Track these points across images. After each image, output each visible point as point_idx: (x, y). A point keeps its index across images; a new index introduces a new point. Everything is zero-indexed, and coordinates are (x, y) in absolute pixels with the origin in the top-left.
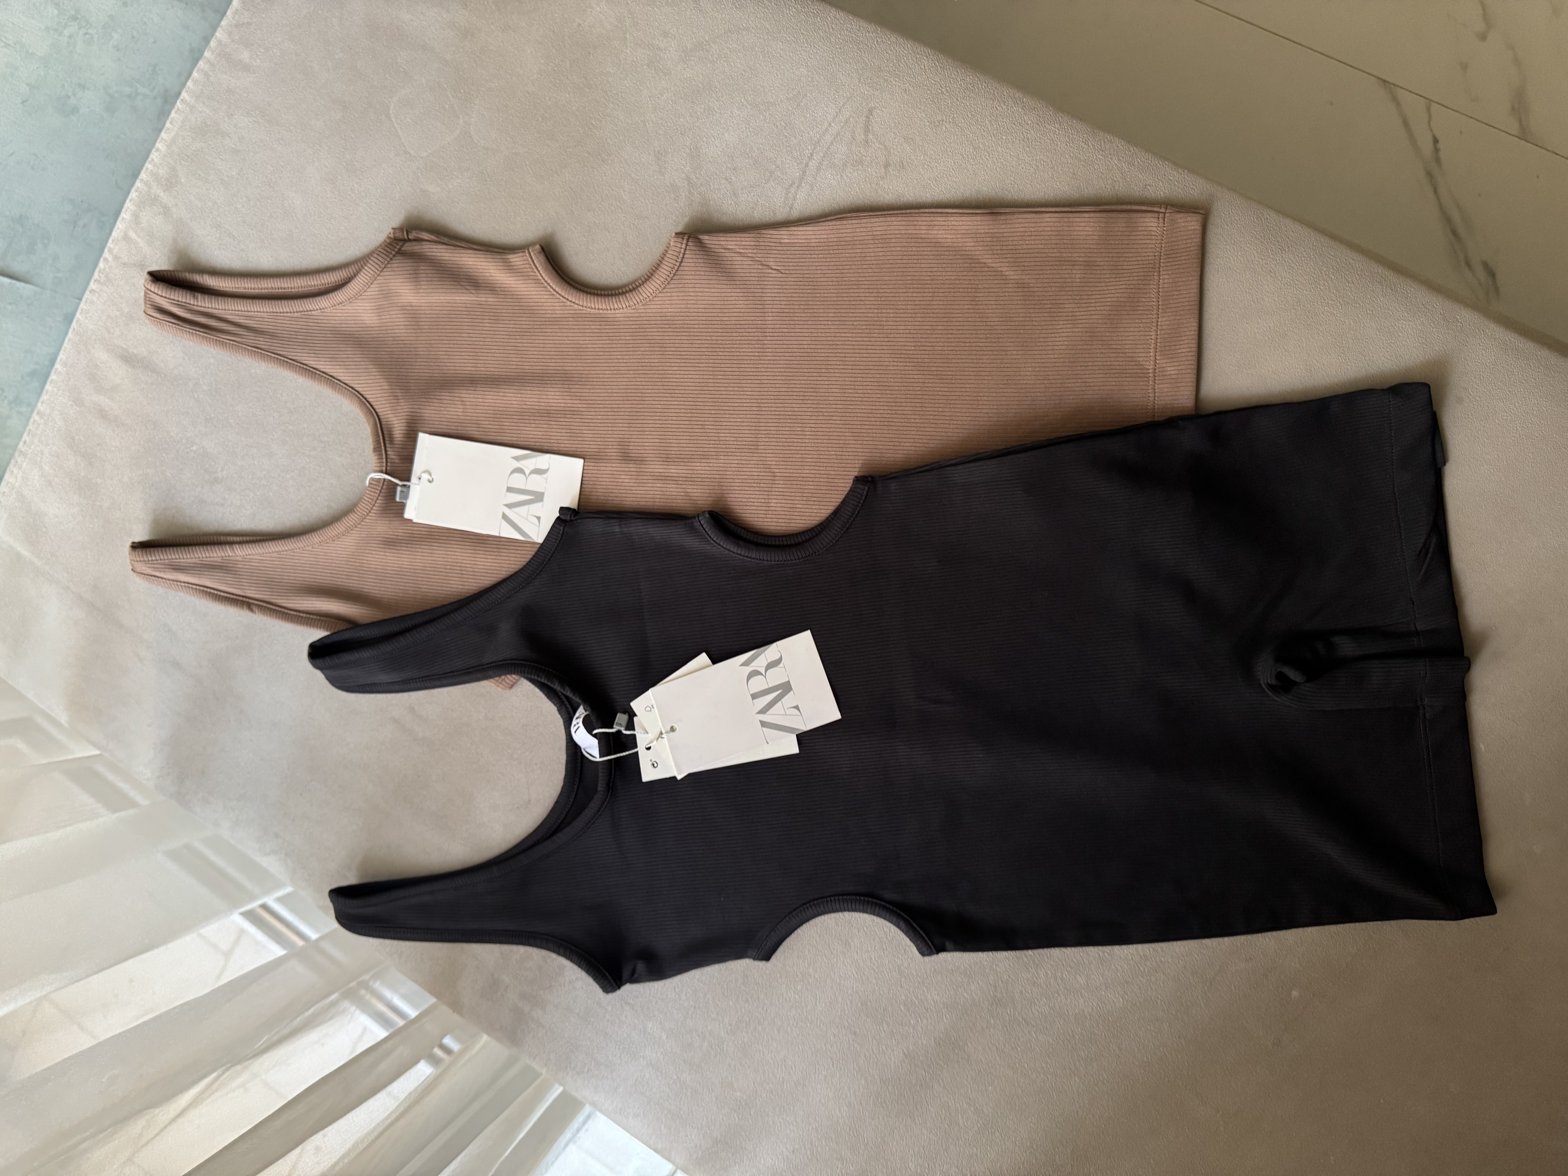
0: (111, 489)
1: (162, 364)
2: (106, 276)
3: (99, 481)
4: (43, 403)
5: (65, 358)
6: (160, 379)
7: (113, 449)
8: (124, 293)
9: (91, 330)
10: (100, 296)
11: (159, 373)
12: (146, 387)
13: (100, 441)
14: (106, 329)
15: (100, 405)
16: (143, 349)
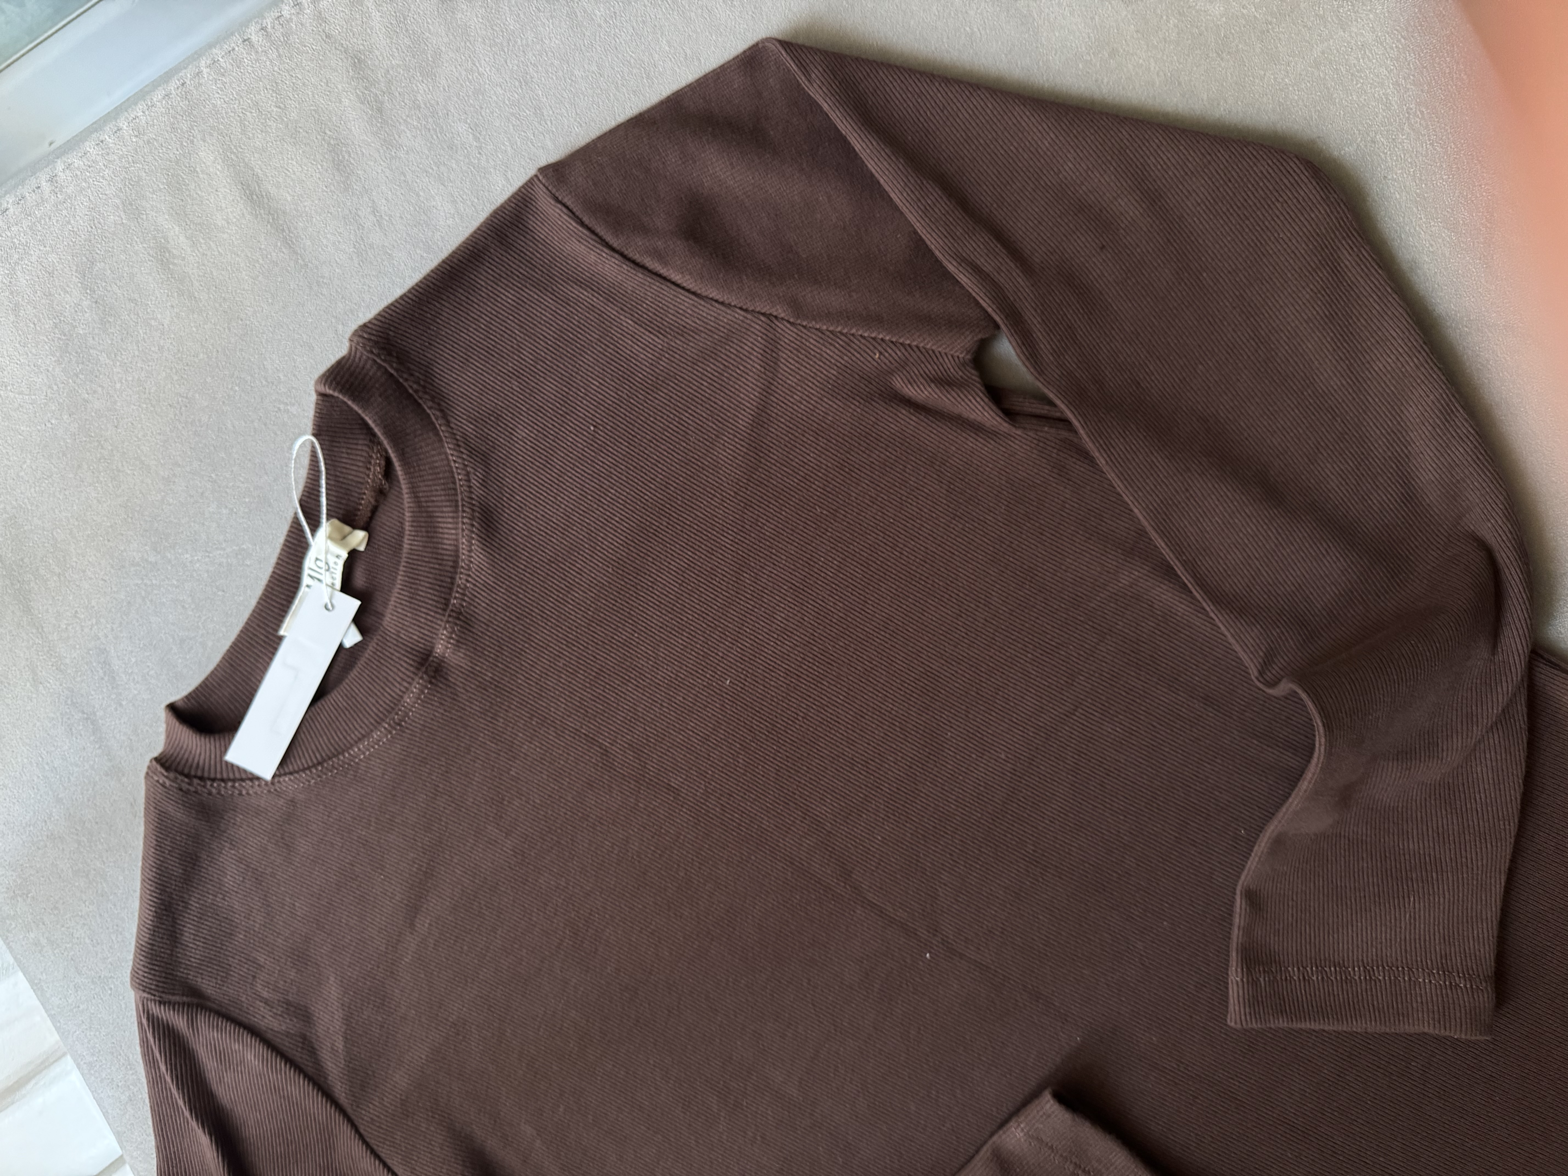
0: (118, 386)
1: (308, 243)
2: (286, 35)
3: (103, 358)
4: (69, 166)
5: (143, 119)
6: (292, 264)
7: (153, 323)
8: (304, 84)
9: (215, 106)
10: (257, 60)
11: (297, 253)
12: (261, 261)
13: (136, 296)
14: (242, 123)
15: (167, 241)
16: (289, 198)
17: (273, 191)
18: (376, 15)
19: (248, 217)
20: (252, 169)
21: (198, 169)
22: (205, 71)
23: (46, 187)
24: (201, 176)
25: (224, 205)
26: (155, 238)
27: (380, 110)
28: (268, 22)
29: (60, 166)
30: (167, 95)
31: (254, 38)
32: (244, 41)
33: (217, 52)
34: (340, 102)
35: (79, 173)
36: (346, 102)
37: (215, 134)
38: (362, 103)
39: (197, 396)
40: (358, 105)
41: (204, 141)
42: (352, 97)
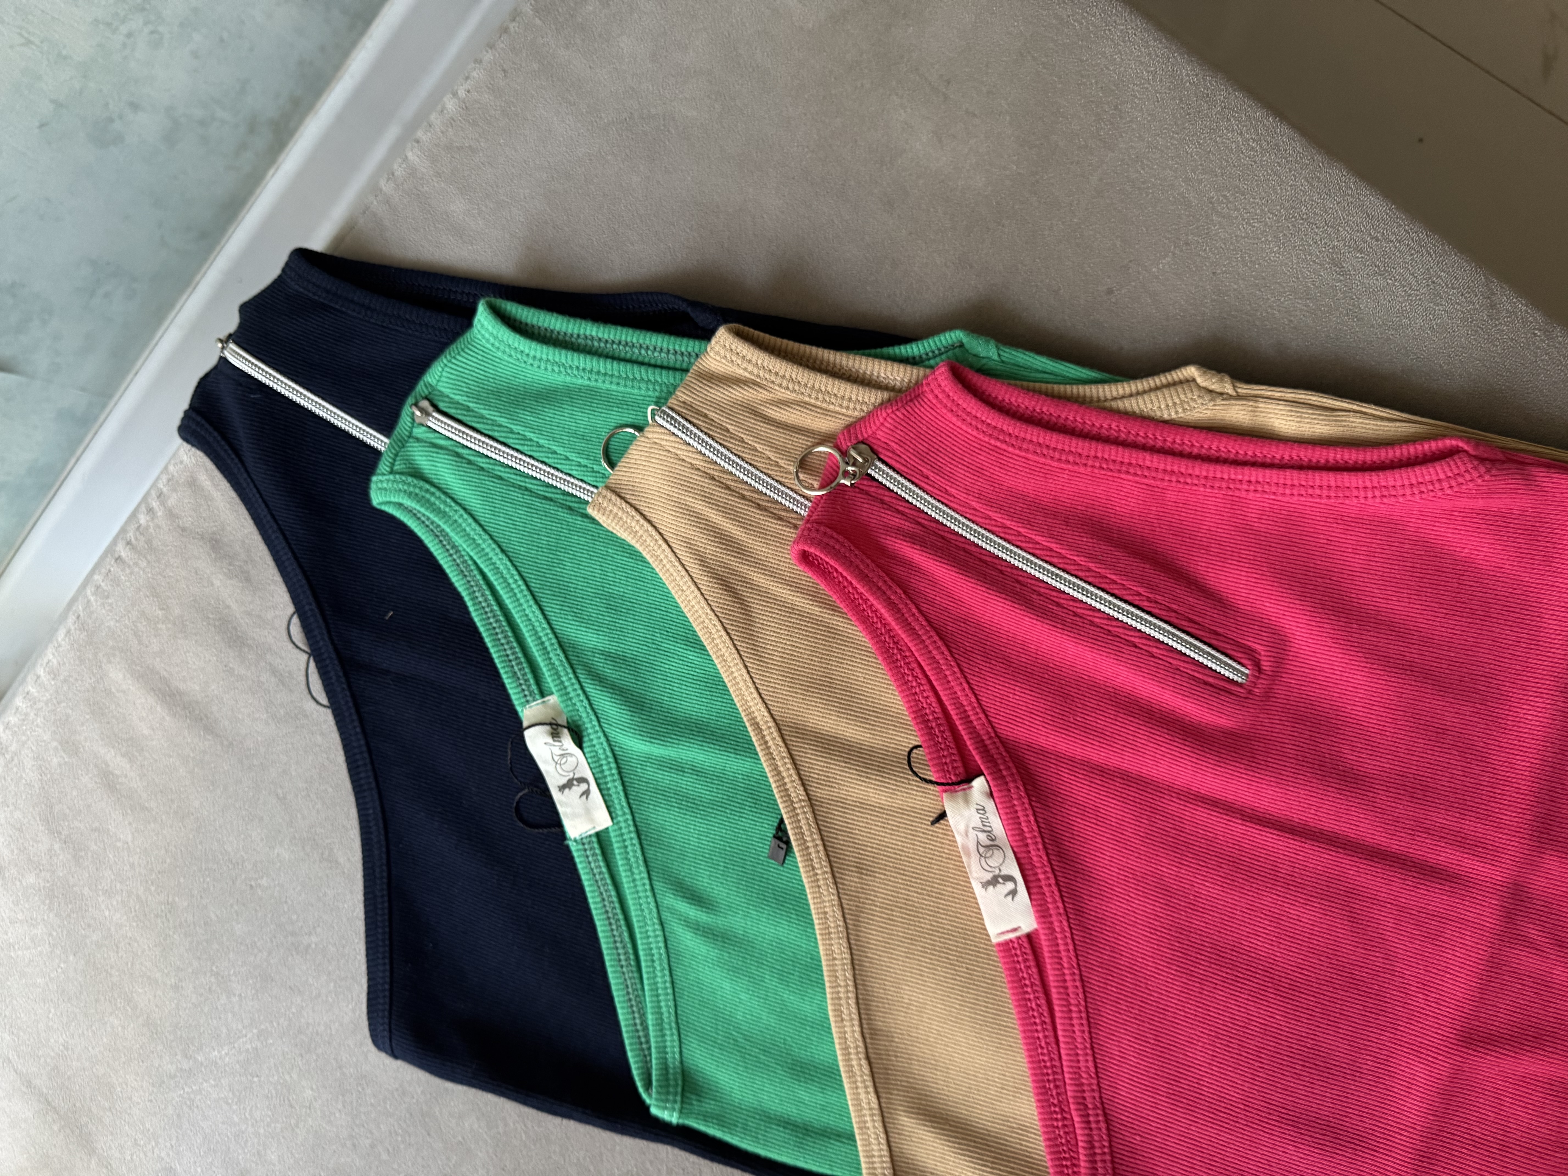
0: (107, 913)
1: (227, 723)
3: (88, 893)
8: (177, 581)
9: (109, 627)
10: (132, 573)
11: (219, 736)
12: (192, 755)
13: (97, 824)
14: (135, 634)
15: (107, 765)
16: (197, 688)
17: (182, 686)
19: (167, 718)
20: (158, 673)
21: (113, 690)
24: (118, 695)
25: (145, 715)
26: (96, 766)
27: (248, 580)
28: (131, 535)
30: (68, 632)
31: (123, 554)
32: (116, 560)
33: (98, 578)
34: (212, 584)
36: (217, 583)
37: (117, 653)
38: (231, 578)
39: (177, 899)
40: (228, 582)
41: (110, 662)
42: (221, 577)
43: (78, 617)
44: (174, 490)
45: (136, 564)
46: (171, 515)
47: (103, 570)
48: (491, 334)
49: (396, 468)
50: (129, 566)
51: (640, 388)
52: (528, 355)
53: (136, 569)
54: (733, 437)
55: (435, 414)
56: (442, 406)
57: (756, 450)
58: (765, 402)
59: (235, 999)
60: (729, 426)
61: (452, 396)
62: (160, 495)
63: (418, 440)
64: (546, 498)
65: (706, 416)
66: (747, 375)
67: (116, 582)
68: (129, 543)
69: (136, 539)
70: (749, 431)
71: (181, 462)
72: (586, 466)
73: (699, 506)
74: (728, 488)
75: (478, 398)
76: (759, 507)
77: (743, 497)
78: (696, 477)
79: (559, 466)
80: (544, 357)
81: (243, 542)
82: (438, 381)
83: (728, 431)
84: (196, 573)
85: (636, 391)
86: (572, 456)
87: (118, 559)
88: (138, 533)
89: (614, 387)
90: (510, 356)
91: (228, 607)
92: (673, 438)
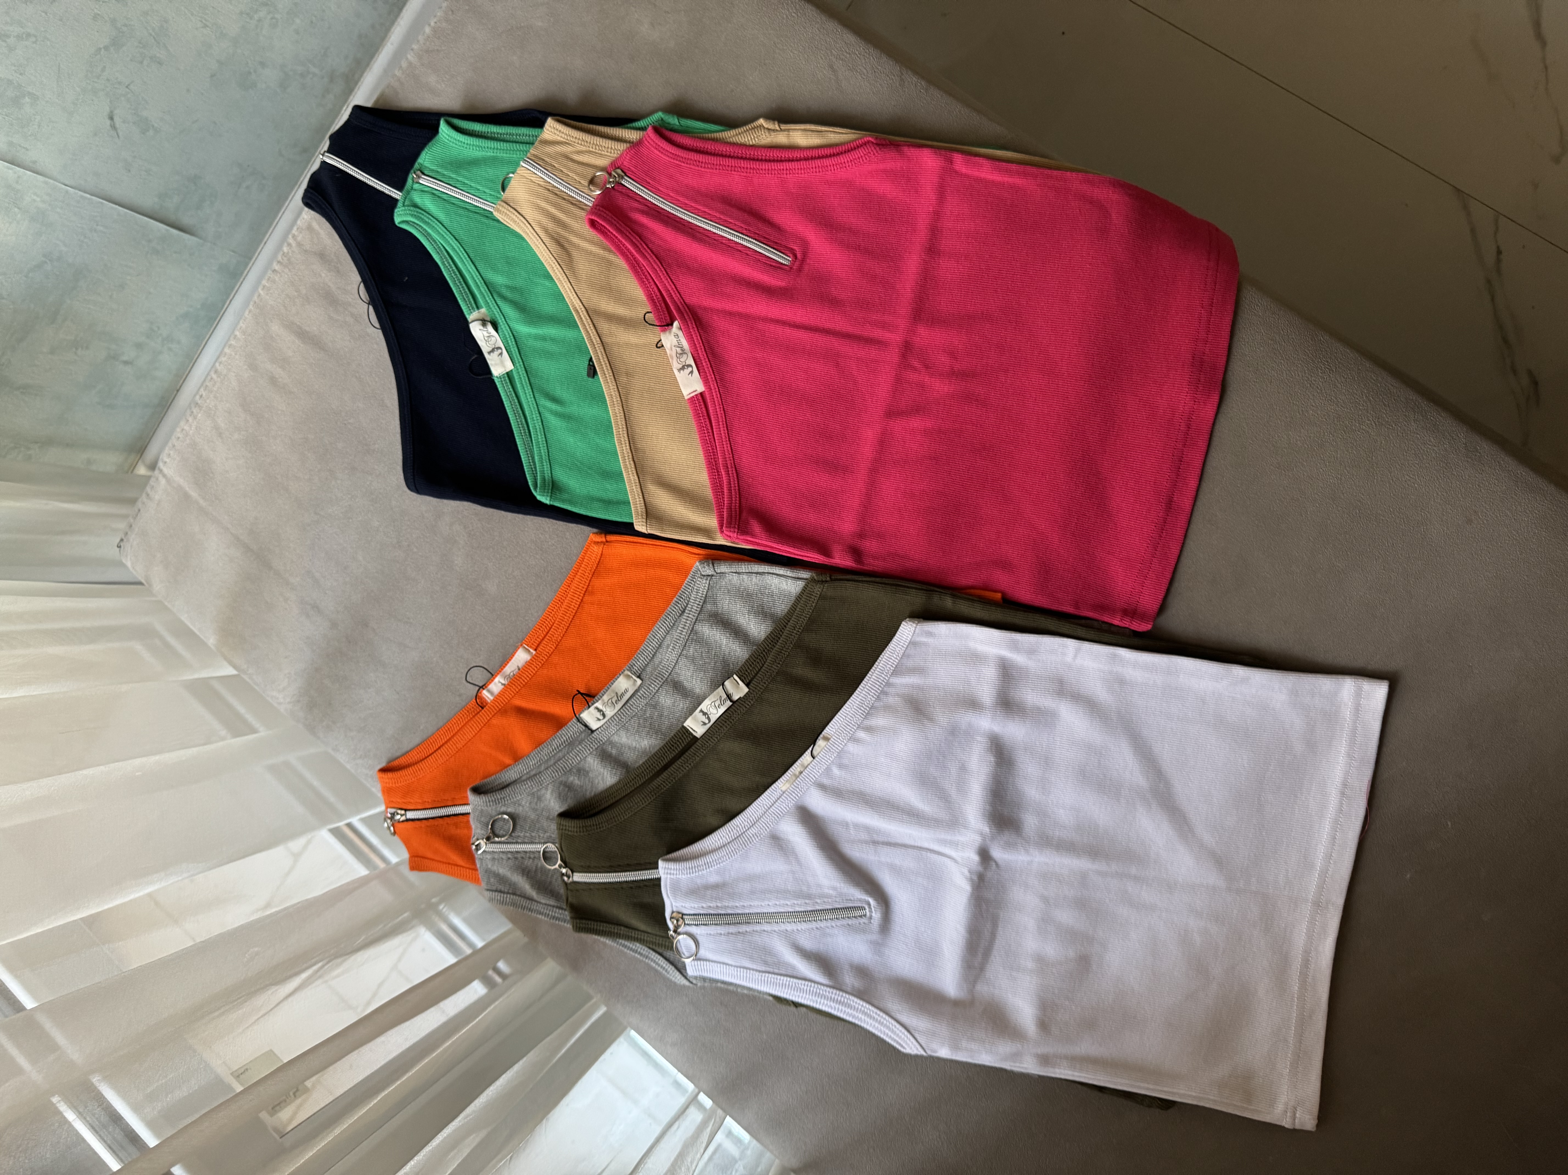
0: (274, 448)
3: (264, 439)
6: (327, 356)
7: (279, 412)
8: (304, 277)
9: (271, 305)
10: (281, 276)
11: (327, 351)
12: (314, 362)
13: (268, 404)
14: (284, 306)
15: (272, 373)
16: (315, 329)
17: (307, 329)
18: (322, 232)
19: (302, 345)
20: (296, 324)
21: (274, 336)
22: (261, 292)
23: (214, 376)
24: (276, 337)
25: (290, 345)
26: (267, 375)
27: (338, 271)
28: (280, 258)
29: (217, 364)
30: (250, 311)
31: (277, 268)
32: (273, 271)
33: (264, 282)
34: (321, 276)
35: (226, 363)
36: (323, 275)
37: (275, 317)
38: (330, 272)
39: (309, 436)
40: (328, 274)
41: (272, 322)
42: (325, 272)
43: (255, 303)
44: (301, 232)
45: (283, 271)
46: (299, 245)
47: (266, 278)
48: (447, 134)
49: (406, 204)
50: (280, 273)
51: (517, 154)
52: (464, 143)
53: (283, 274)
54: (557, 169)
55: (423, 176)
56: (426, 172)
57: (569, 176)
58: (571, 153)
59: (339, 482)
60: (555, 165)
61: (430, 167)
62: (294, 236)
63: (415, 190)
64: (476, 213)
65: (544, 160)
66: (562, 139)
67: (274, 281)
68: (279, 262)
69: (283, 259)
70: (565, 166)
71: (303, 219)
72: (494, 196)
73: (544, 204)
74: (556, 194)
75: (442, 166)
76: (572, 204)
77: (564, 199)
78: (541, 190)
79: (481, 196)
80: (472, 143)
81: (335, 253)
82: (424, 161)
83: (554, 166)
84: (313, 271)
85: (515, 156)
86: (487, 191)
87: (274, 271)
88: (283, 257)
89: (505, 155)
90: (456, 144)
91: (329, 286)
92: (529, 172)
